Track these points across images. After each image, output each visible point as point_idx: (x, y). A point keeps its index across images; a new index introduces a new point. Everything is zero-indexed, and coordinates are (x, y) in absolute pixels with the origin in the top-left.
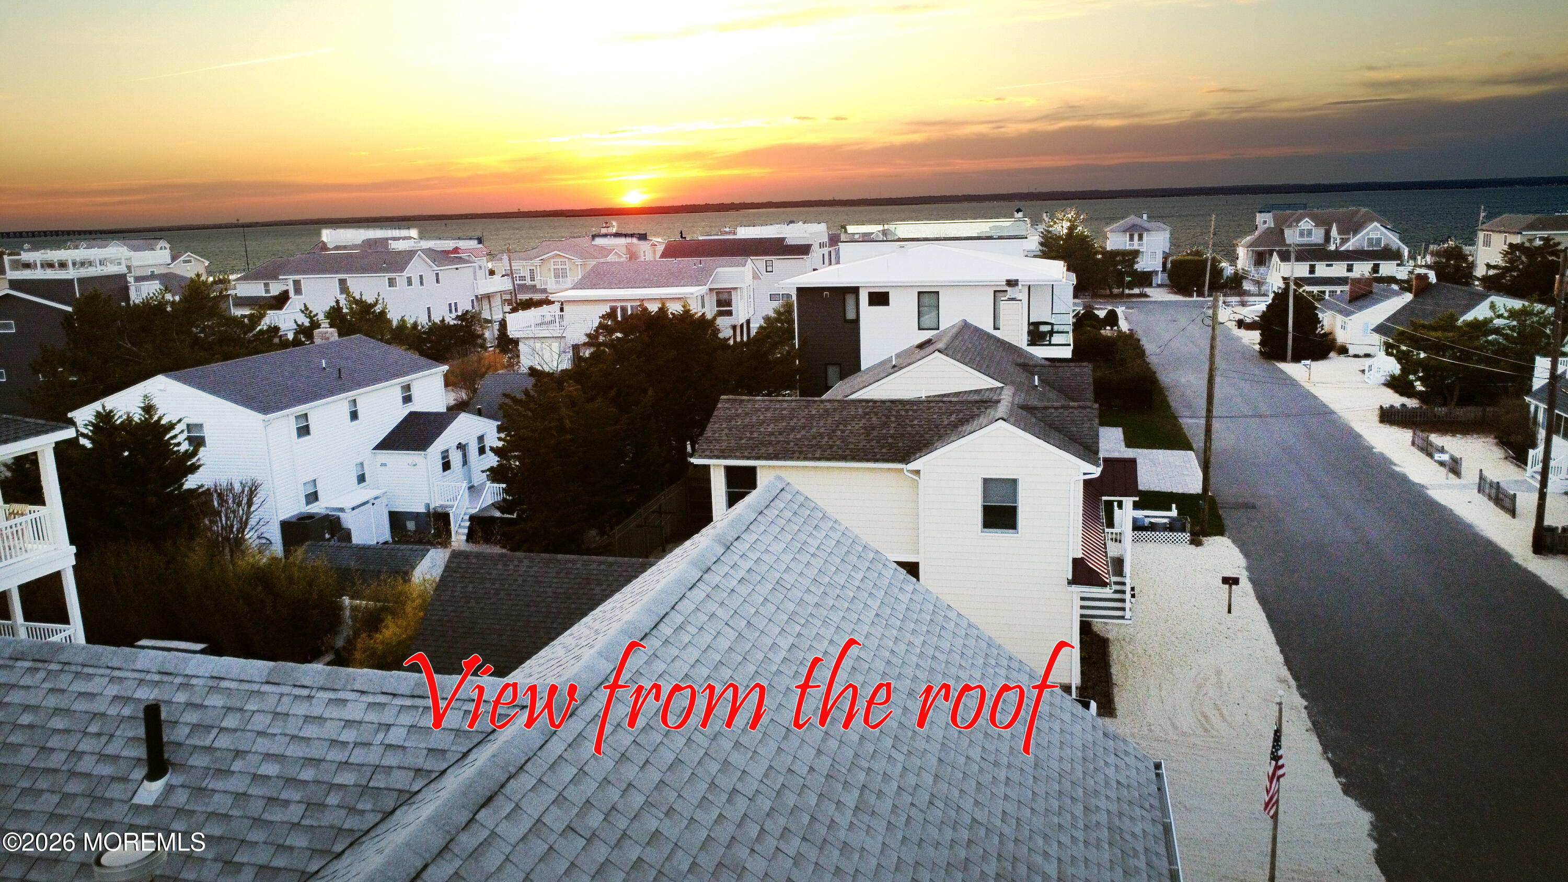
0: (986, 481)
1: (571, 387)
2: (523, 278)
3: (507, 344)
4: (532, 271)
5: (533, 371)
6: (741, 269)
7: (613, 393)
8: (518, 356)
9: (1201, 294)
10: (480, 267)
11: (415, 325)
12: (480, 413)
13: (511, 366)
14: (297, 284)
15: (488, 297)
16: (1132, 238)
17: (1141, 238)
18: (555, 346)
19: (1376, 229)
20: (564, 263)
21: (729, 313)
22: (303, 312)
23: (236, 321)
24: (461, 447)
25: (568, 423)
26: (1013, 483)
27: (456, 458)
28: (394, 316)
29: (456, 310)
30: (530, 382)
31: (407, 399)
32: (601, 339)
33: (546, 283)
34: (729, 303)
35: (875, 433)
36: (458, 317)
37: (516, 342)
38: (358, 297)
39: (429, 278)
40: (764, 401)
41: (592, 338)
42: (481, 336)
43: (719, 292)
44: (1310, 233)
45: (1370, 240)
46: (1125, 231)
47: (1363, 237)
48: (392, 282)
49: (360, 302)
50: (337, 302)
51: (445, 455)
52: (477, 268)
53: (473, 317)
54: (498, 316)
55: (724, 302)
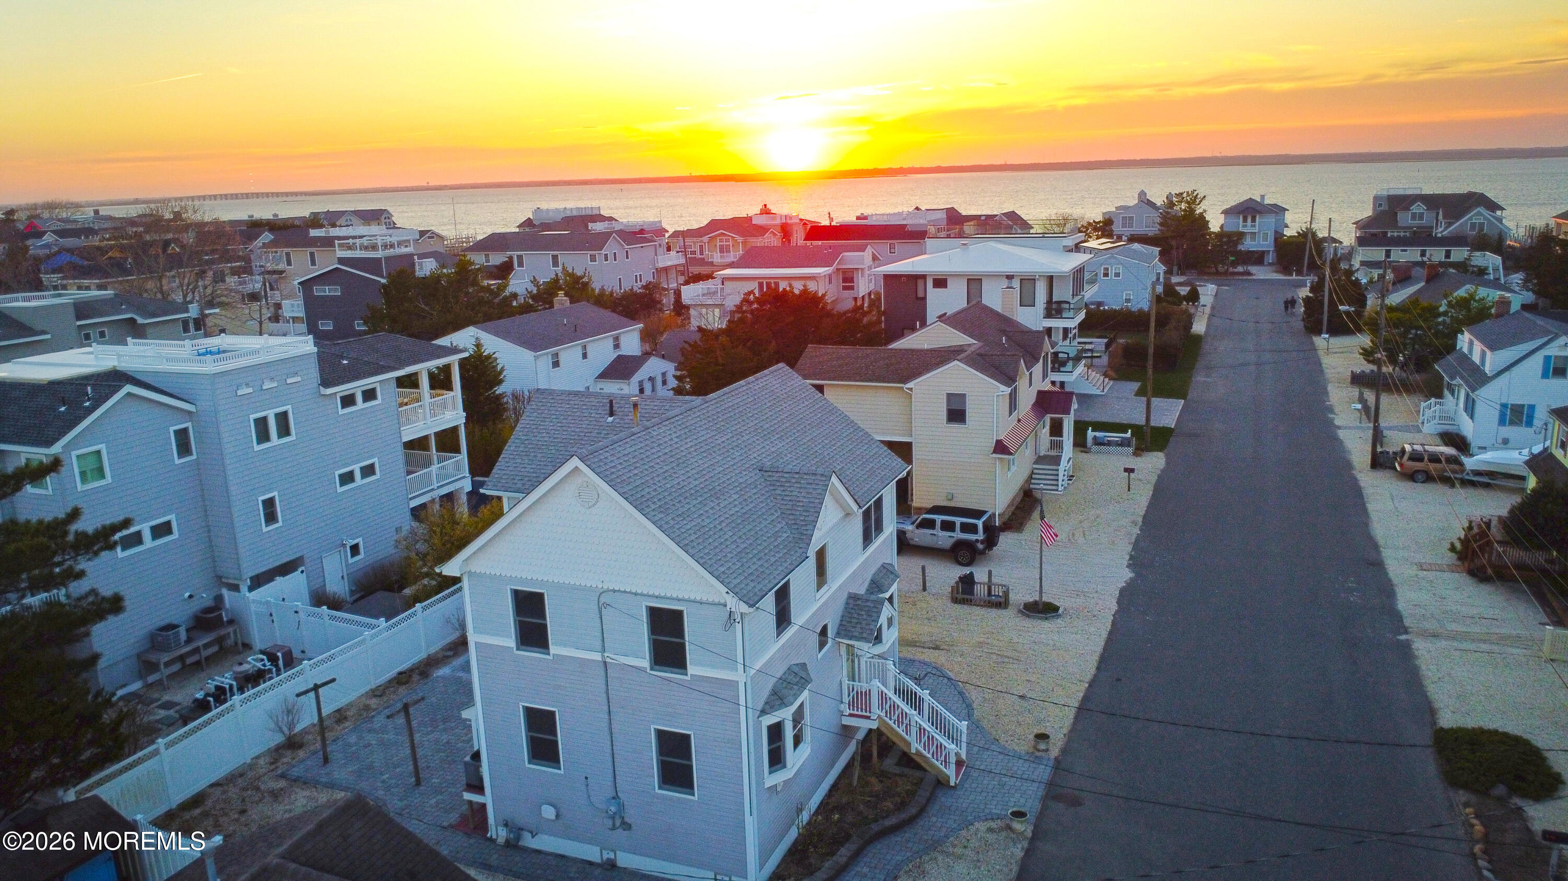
0: (949, 395)
1: (723, 339)
2: (694, 253)
3: (681, 308)
4: (701, 247)
5: (700, 329)
6: (862, 253)
7: (749, 344)
8: (689, 319)
9: (1299, 273)
10: (660, 245)
11: (612, 293)
12: (663, 357)
13: (683, 325)
14: (520, 258)
15: (666, 270)
16: (1245, 220)
17: (1254, 220)
18: (717, 311)
19: (1479, 214)
20: (727, 241)
21: (852, 288)
22: (532, 282)
23: (488, 289)
24: (651, 379)
25: (720, 360)
26: (963, 396)
27: (648, 387)
28: (596, 286)
29: (641, 281)
30: (698, 336)
31: (617, 346)
32: (744, 308)
33: (712, 256)
34: (852, 280)
35: (892, 367)
36: (643, 287)
37: (687, 308)
38: (570, 271)
39: (621, 255)
40: (833, 348)
41: (739, 308)
42: (660, 302)
43: (845, 271)
44: (1421, 216)
45: (1473, 226)
46: (1239, 213)
47: (1466, 221)
48: (593, 259)
49: (572, 275)
50: (557, 275)
51: (641, 383)
52: (658, 246)
53: (654, 287)
54: (674, 285)
55: (848, 279)
